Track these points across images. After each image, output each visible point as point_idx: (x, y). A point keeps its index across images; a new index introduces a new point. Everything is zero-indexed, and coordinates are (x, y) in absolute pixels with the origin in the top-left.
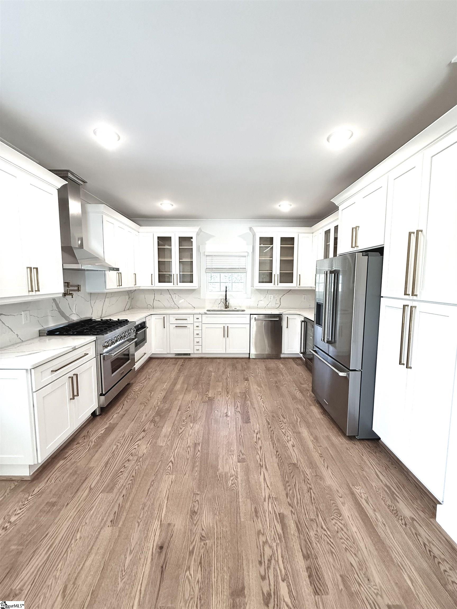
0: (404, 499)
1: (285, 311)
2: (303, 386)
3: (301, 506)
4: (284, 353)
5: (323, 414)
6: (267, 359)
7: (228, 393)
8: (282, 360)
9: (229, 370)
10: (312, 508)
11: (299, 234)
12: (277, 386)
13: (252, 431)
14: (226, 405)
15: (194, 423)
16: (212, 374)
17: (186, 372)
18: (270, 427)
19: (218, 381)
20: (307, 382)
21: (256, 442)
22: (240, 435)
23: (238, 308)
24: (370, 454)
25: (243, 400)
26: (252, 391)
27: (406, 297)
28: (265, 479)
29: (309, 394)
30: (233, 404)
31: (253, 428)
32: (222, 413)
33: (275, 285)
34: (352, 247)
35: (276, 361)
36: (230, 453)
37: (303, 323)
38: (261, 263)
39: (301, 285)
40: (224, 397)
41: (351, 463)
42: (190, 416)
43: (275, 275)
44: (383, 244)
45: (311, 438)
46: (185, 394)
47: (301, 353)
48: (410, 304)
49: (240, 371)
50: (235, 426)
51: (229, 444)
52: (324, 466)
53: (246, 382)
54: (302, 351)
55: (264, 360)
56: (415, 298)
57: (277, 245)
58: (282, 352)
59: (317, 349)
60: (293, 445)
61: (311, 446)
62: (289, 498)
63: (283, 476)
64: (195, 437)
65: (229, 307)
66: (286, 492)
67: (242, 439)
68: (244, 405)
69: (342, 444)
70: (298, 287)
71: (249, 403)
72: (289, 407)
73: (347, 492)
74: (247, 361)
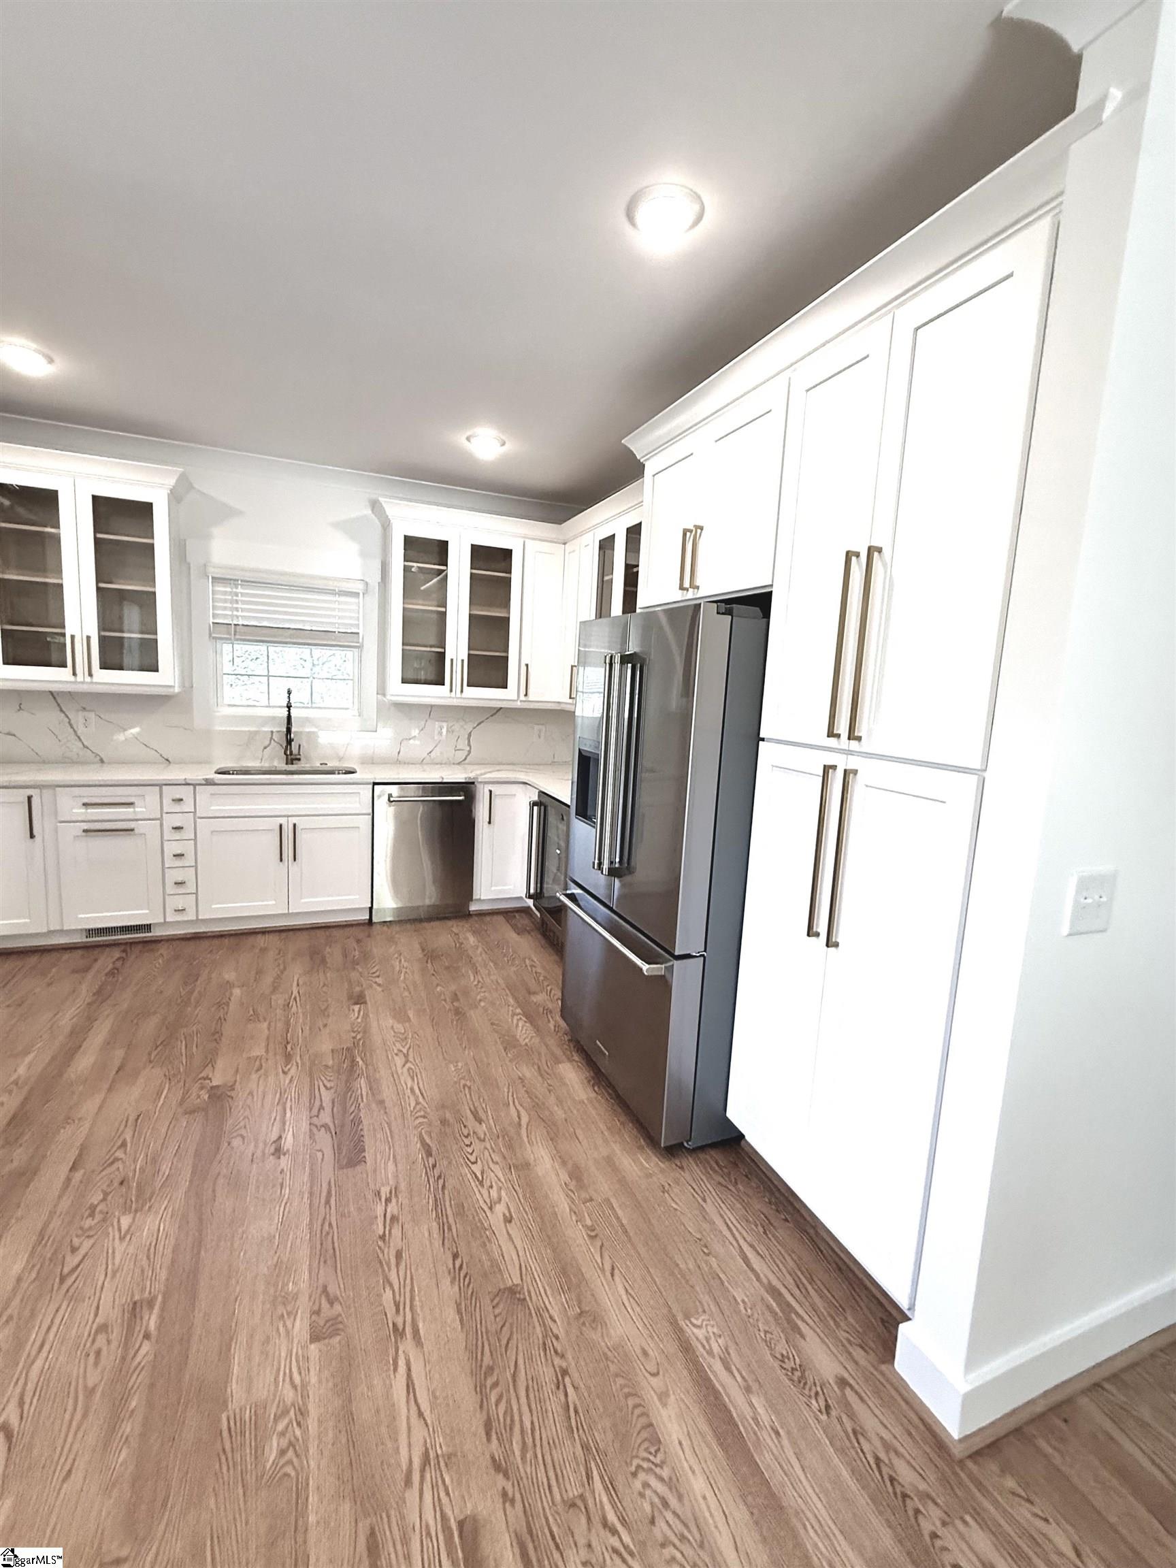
0: (816, 1319)
1: (483, 771)
2: (534, 999)
3: (536, 1457)
4: (479, 900)
5: (593, 1086)
6: (430, 919)
7: (288, 1058)
8: (472, 920)
9: (296, 973)
10: (571, 1450)
11: (527, 541)
12: (457, 1012)
13: (370, 1196)
14: (280, 1108)
15: (136, 1211)
16: (231, 994)
17: (125, 999)
18: (434, 1166)
19: (256, 1017)
20: (546, 984)
21: (382, 1237)
22: (325, 1219)
23: (332, 764)
24: (722, 1193)
25: (344, 1077)
26: (377, 1039)
27: (832, 742)
28: (410, 1386)
29: (552, 1025)
30: (305, 1099)
31: (375, 1180)
32: (261, 1145)
33: (453, 694)
34: (682, 588)
35: (455, 926)
36: (281, 1310)
37: (536, 808)
38: (409, 621)
39: (531, 697)
40: (271, 1079)
41: (675, 1238)
42: (122, 1183)
43: (452, 660)
44: (771, 583)
45: (561, 1176)
46: (110, 1090)
47: (530, 897)
48: (842, 763)
49: (338, 971)
50: (306, 1188)
51: (282, 1269)
52: (603, 1270)
53: (356, 1008)
54: (532, 891)
55: (418, 925)
56: (854, 745)
57: (459, 569)
58: (474, 898)
59: (577, 891)
60: (508, 1215)
61: (561, 1203)
62: (494, 1437)
63: (474, 1353)
64: (138, 1271)
65: (299, 759)
66: (485, 1417)
67: (330, 1238)
68: (346, 1098)
69: (649, 1176)
70: (521, 701)
71: (363, 1085)
72: (496, 1080)
73: (672, 1347)
74: (359, 933)
